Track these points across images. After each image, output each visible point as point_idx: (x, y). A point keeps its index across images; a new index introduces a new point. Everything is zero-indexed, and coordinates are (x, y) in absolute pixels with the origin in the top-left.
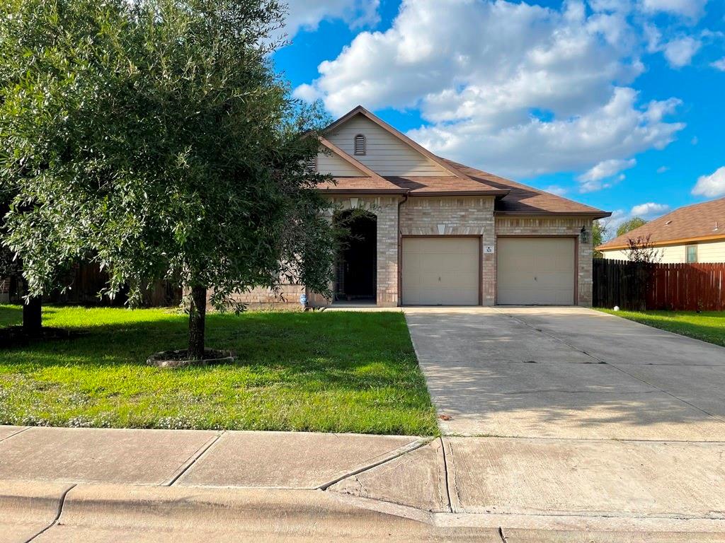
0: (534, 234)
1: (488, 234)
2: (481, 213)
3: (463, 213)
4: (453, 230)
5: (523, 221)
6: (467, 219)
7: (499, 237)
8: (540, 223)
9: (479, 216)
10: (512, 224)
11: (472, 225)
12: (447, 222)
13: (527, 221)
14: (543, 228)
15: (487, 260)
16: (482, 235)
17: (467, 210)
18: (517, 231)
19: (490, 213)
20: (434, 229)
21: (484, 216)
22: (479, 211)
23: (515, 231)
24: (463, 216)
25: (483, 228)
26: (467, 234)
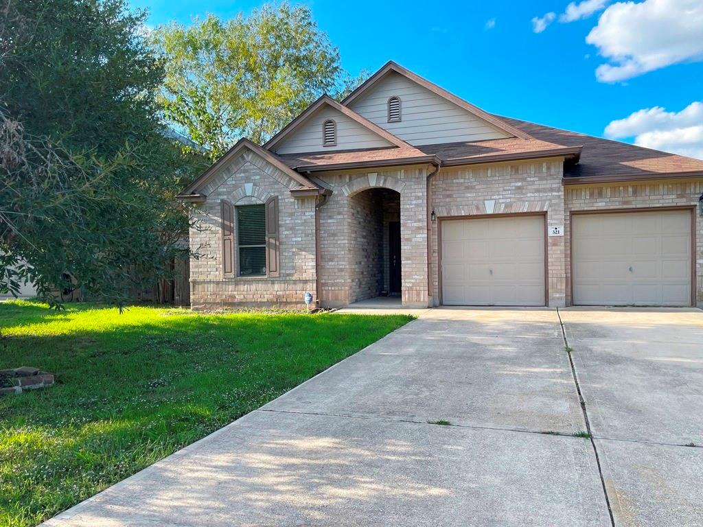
0: (625, 207)
1: (555, 210)
2: (545, 182)
3: (519, 184)
4: (506, 207)
5: (609, 190)
6: (524, 191)
7: (573, 213)
8: (635, 192)
9: (541, 187)
10: (592, 195)
11: (532, 199)
12: (497, 197)
13: (614, 190)
14: (638, 198)
15: (554, 245)
16: (547, 212)
17: (524, 180)
18: (600, 204)
19: (557, 181)
20: (480, 206)
21: (548, 186)
22: (541, 179)
23: (596, 205)
24: (519, 188)
25: (547, 203)
26: (525, 210)
